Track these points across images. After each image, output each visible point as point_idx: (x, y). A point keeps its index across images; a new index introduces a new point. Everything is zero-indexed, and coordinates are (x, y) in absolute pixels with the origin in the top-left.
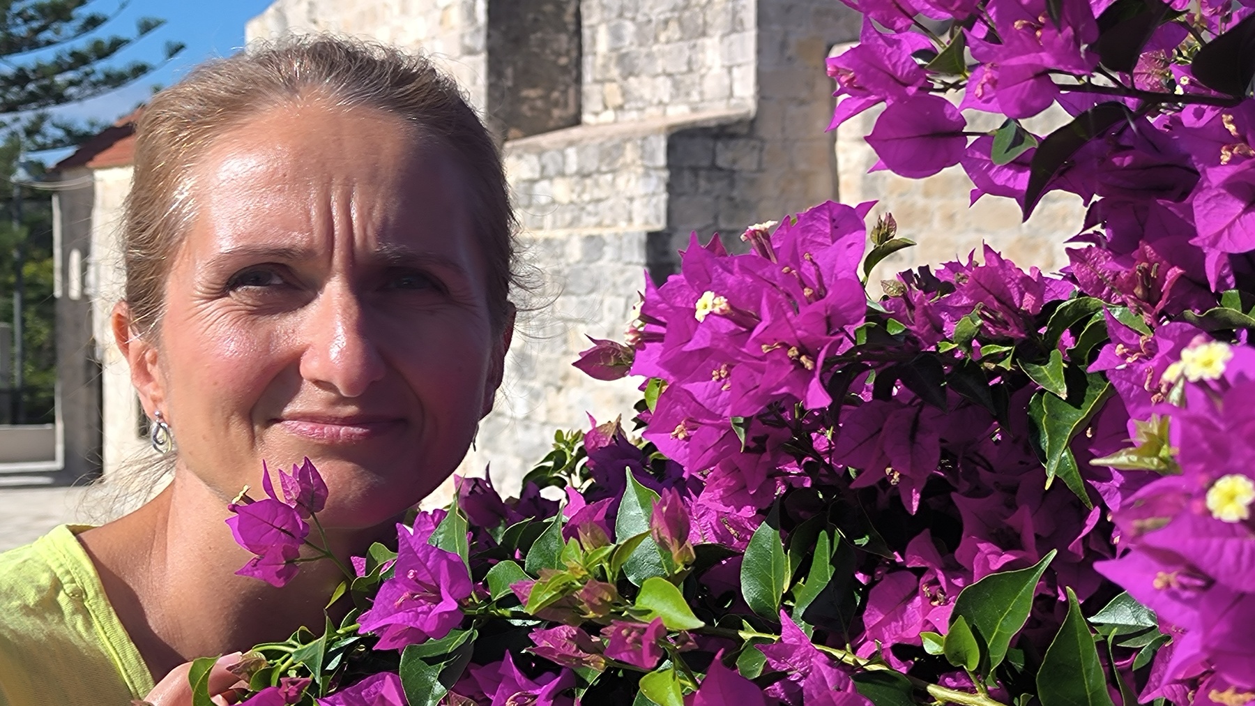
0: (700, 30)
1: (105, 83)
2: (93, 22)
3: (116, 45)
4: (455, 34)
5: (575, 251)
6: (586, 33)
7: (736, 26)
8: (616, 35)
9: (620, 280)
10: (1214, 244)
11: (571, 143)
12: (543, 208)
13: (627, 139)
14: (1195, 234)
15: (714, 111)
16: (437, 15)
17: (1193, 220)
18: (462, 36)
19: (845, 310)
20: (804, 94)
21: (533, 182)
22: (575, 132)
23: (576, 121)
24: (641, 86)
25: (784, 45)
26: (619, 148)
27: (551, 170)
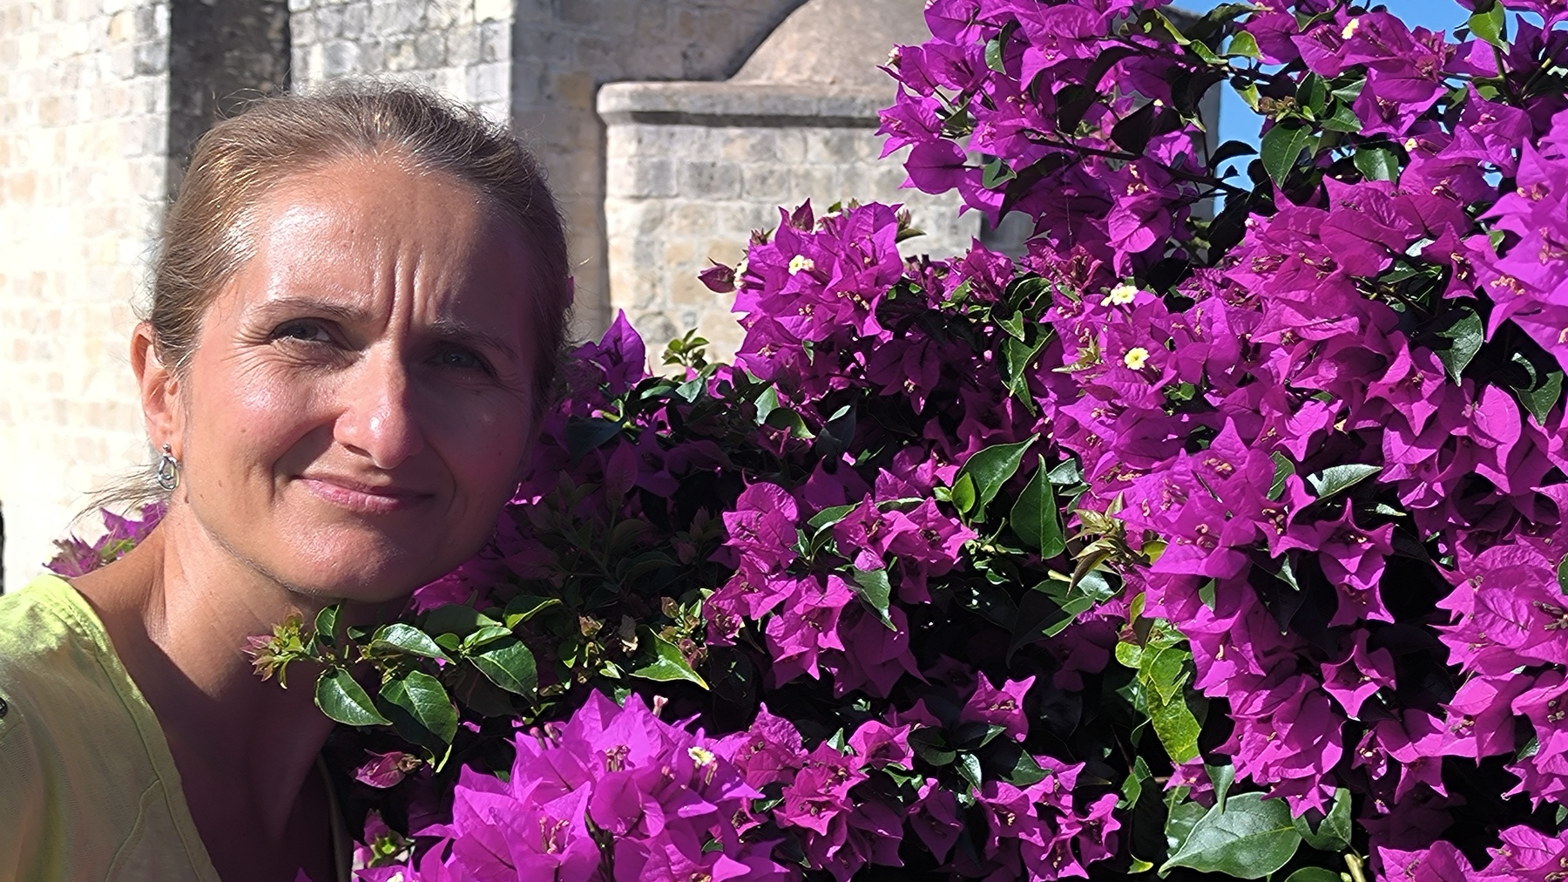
0: (441, 58)
4: (127, 47)
6: (297, 53)
7: (485, 55)
8: (334, 58)
10: (1120, 247)
14: (1109, 239)
16: (104, 22)
17: (1108, 232)
18: (137, 51)
19: (889, 274)
20: (566, 141)
25: (543, 81)
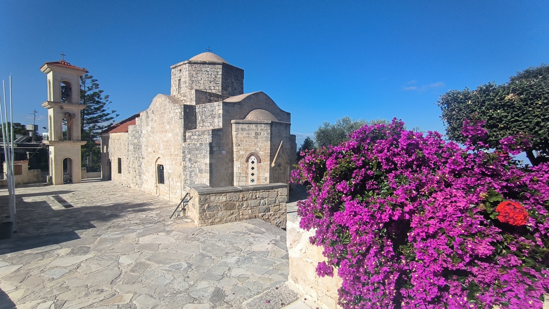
0: (214, 117)
1: (106, 120)
2: (104, 111)
3: (108, 114)
4: (179, 116)
5: (198, 145)
6: (197, 117)
7: (219, 117)
8: (202, 117)
9: (205, 149)
11: (197, 131)
12: (193, 139)
13: (206, 131)
15: (217, 127)
16: (176, 113)
20: (228, 126)
21: (191, 136)
22: (196, 130)
23: (196, 128)
24: (206, 124)
25: (226, 120)
26: (205, 132)
27: (194, 134)
